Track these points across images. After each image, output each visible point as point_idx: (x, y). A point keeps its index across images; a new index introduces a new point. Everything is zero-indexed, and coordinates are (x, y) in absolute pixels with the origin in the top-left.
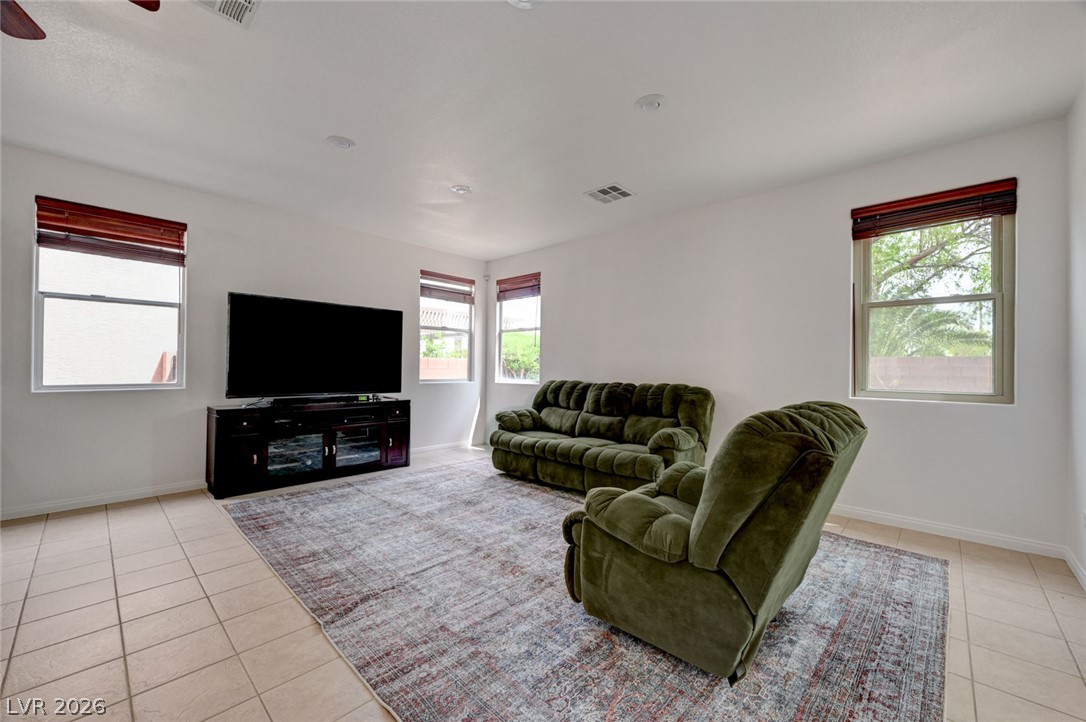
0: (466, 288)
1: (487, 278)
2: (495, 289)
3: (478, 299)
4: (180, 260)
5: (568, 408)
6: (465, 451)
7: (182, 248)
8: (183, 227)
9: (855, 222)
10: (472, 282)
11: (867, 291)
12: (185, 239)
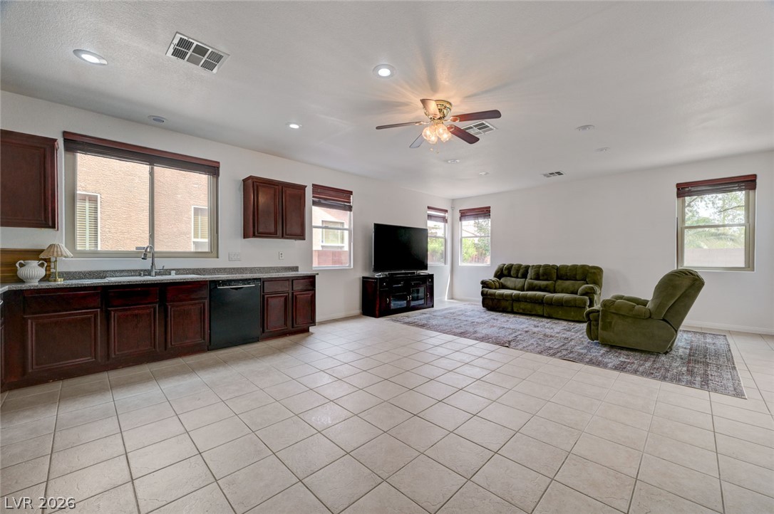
0: (442, 214)
1: (453, 208)
2: (458, 215)
3: (449, 220)
4: (350, 209)
5: (517, 277)
6: (444, 302)
7: (350, 203)
8: (351, 193)
9: (678, 189)
10: (446, 211)
11: (683, 221)
12: (351, 198)
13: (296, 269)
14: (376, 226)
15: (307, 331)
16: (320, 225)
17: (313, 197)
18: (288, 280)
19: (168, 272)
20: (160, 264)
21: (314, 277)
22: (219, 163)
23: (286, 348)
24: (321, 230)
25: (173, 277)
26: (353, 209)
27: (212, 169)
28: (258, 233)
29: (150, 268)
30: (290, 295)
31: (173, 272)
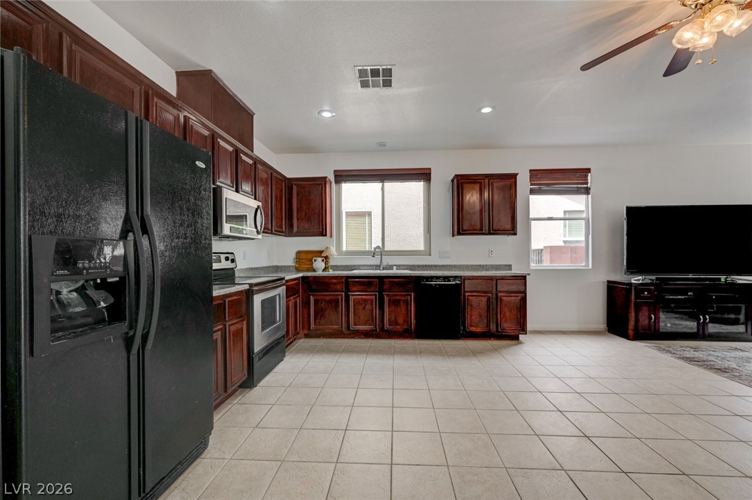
4: (586, 191)
7: (587, 183)
8: (588, 171)
12: (589, 178)
13: (509, 267)
14: (629, 209)
15: (516, 338)
16: (562, 216)
17: (531, 185)
18: (491, 279)
19: (391, 267)
20: (387, 260)
21: (525, 277)
22: (430, 169)
23: (483, 353)
24: (562, 221)
25: (395, 272)
26: (591, 191)
27: (424, 175)
28: (463, 231)
29: (379, 264)
30: (494, 296)
31: (395, 267)
